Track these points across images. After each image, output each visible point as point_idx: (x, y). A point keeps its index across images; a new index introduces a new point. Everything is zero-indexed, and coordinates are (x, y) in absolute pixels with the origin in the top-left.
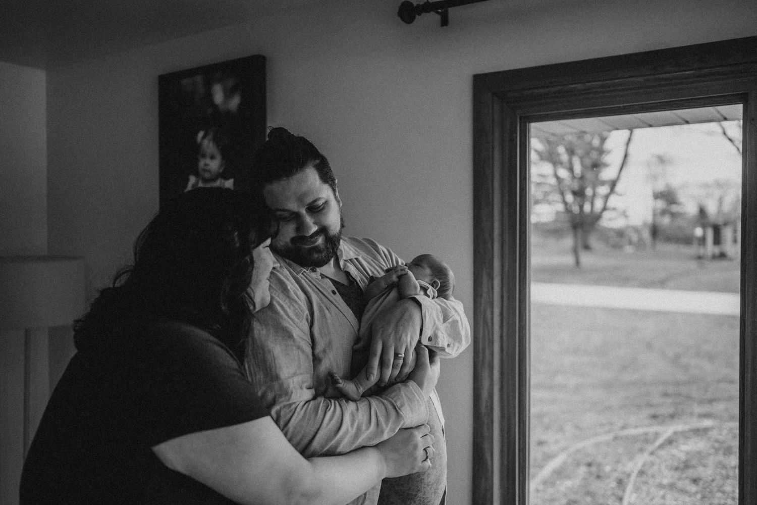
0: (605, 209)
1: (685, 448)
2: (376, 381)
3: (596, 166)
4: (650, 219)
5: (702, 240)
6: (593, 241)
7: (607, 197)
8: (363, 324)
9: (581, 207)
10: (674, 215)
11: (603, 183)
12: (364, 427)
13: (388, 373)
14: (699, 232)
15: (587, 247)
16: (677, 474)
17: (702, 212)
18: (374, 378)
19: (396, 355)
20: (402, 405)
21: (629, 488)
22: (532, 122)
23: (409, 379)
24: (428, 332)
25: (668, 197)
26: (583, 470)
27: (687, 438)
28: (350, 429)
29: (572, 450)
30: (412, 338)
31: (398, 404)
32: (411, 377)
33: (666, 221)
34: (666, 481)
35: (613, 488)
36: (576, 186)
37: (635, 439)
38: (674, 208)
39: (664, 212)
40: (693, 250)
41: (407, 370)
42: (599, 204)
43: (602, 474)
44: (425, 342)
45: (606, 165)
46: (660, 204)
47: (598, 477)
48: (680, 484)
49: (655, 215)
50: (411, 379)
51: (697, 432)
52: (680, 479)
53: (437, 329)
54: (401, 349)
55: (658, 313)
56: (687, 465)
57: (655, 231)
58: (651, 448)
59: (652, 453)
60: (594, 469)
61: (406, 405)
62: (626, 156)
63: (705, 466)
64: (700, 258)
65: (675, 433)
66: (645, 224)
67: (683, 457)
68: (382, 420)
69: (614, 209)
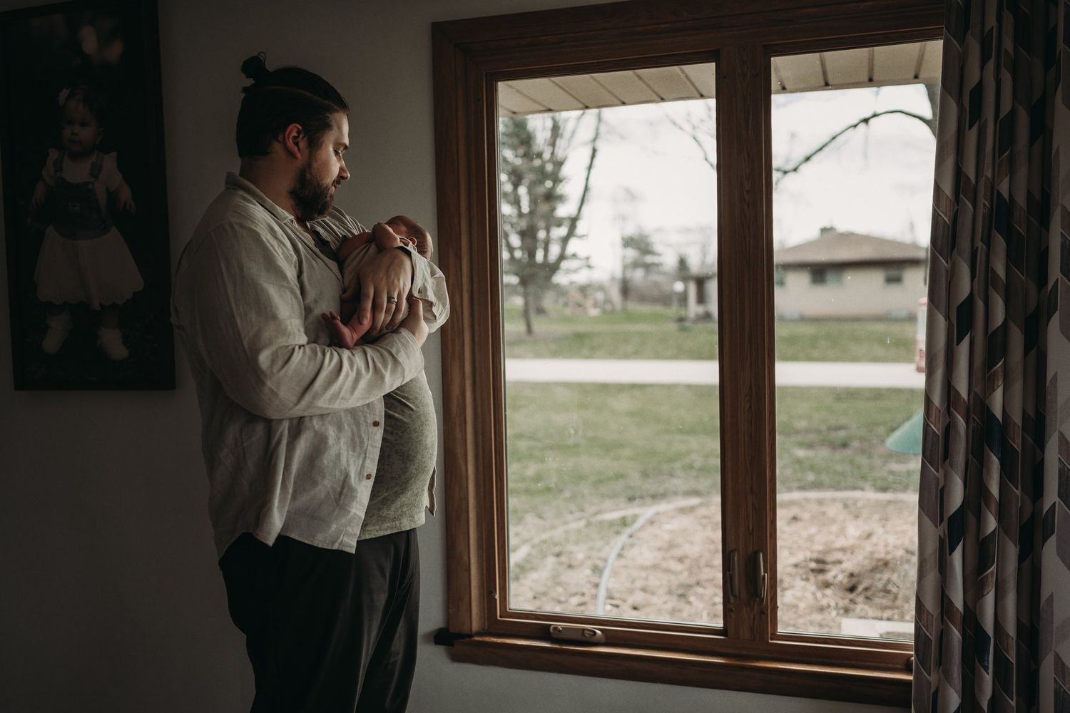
0: (562, 257)
1: (668, 527)
2: (368, 328)
3: (551, 198)
4: (619, 274)
5: (683, 298)
6: (548, 301)
7: (565, 241)
8: (346, 276)
9: (532, 255)
10: (648, 267)
11: (559, 223)
12: (363, 371)
13: (382, 317)
14: (679, 286)
15: (540, 311)
16: (659, 555)
17: (682, 263)
18: (367, 323)
19: (390, 299)
20: (398, 352)
21: (607, 573)
22: (500, 81)
23: (403, 327)
24: (419, 283)
25: (639, 244)
26: (551, 560)
27: (673, 517)
28: (350, 372)
29: (536, 540)
30: (404, 284)
31: (394, 351)
32: (403, 324)
33: (639, 274)
34: (648, 563)
35: (588, 577)
36: (523, 224)
37: (611, 524)
38: (649, 259)
39: (636, 265)
40: (673, 310)
41: (401, 316)
42: (555, 250)
43: (574, 563)
44: (416, 294)
45: (561, 198)
46: (631, 253)
47: (570, 566)
48: (665, 565)
49: (625, 267)
50: (405, 327)
51: (683, 511)
52: (664, 559)
53: (426, 280)
54: (394, 293)
55: (633, 387)
56: (671, 546)
57: (626, 289)
58: (628, 530)
59: (631, 536)
60: (563, 559)
61: (402, 352)
62: (586, 189)
63: (691, 543)
64: (681, 320)
65: (657, 514)
66: (613, 279)
67: (667, 537)
68: (379, 365)
69: (574, 256)
